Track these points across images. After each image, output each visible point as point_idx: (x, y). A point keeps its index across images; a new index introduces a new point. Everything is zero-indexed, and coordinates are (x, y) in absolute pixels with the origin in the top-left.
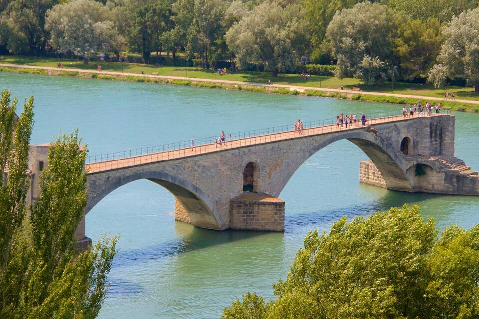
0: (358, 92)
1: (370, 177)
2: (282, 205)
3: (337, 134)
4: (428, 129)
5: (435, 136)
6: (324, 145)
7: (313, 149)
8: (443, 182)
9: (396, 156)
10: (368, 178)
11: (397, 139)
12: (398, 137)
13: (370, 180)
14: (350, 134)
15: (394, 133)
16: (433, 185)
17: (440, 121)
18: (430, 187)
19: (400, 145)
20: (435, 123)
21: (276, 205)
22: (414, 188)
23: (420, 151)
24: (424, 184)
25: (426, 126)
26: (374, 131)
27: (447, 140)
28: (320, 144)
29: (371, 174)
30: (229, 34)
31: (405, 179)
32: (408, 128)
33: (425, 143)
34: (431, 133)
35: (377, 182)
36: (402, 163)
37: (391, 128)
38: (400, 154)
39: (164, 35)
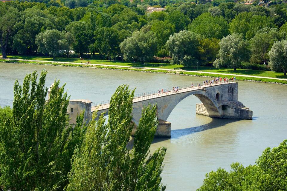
0: (182, 71)
1: (201, 111)
2: (169, 125)
3: (190, 92)
4: (227, 89)
5: (230, 92)
6: (185, 97)
7: (180, 99)
8: (234, 112)
9: (214, 102)
10: (200, 111)
11: (214, 94)
12: (215, 93)
13: (201, 112)
14: (195, 92)
15: (213, 91)
16: (230, 114)
17: (232, 85)
18: (229, 115)
19: (215, 96)
20: (230, 87)
21: (167, 124)
22: (221, 115)
23: (224, 99)
24: (226, 114)
25: (226, 88)
26: (205, 91)
27: (235, 94)
28: (183, 97)
29: (201, 109)
30: (122, 44)
31: (218, 112)
32: (219, 89)
33: (226, 95)
34: (228, 91)
35: (204, 113)
36: (216, 104)
37: (212, 89)
38: (216, 101)
39: (91, 45)
